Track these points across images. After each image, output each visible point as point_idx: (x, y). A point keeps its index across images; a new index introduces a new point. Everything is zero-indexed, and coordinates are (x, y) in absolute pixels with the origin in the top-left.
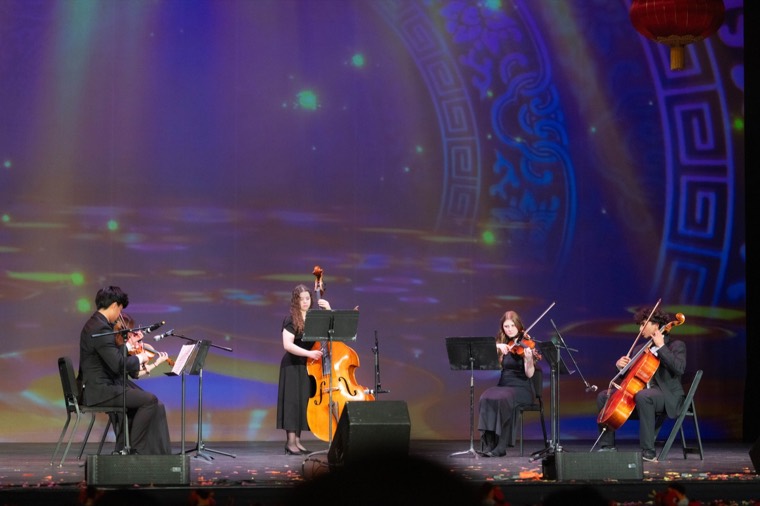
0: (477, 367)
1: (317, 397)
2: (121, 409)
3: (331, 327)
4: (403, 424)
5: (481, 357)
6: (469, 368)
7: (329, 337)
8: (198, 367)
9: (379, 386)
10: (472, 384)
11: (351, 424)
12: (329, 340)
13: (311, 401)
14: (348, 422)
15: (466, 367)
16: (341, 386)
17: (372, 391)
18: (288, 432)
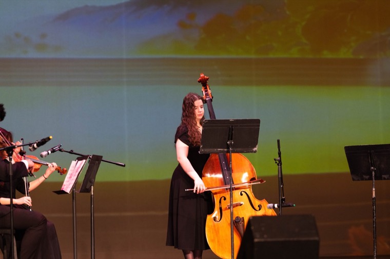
0: (378, 177)
1: (216, 214)
2: (8, 231)
3: (230, 138)
4: (312, 239)
5: (383, 166)
6: (371, 179)
7: (228, 148)
8: (89, 184)
9: (283, 200)
10: (374, 195)
11: (256, 240)
12: (228, 152)
13: (209, 218)
14: (253, 238)
15: (367, 177)
16: (244, 200)
17: (276, 206)
18: (185, 253)
